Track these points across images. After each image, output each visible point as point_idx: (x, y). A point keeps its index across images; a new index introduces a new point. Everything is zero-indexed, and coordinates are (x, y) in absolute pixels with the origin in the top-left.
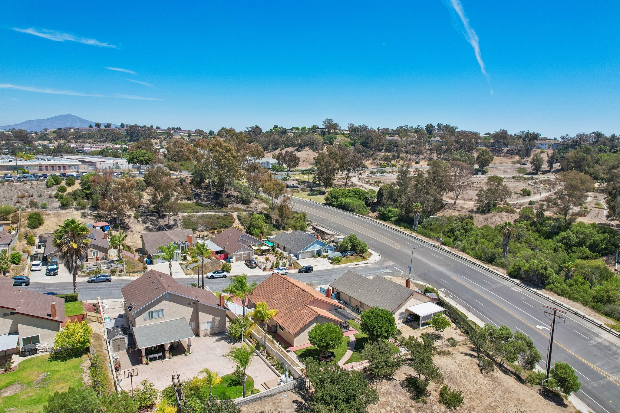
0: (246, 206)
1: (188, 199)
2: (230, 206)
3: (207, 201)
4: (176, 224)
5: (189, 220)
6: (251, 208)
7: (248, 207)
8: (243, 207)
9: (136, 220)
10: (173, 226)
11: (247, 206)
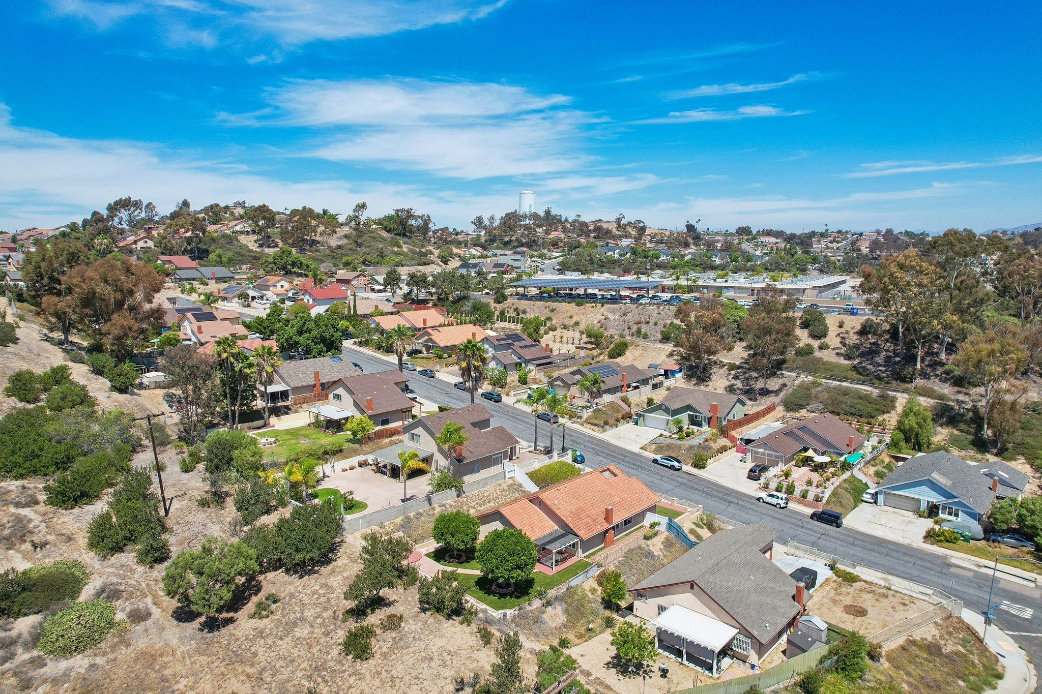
0: (957, 389)
1: (848, 357)
2: (919, 382)
3: (880, 365)
4: (777, 392)
5: (808, 389)
6: (967, 394)
7: (959, 392)
8: (946, 390)
9: (727, 372)
10: (772, 392)
11: (961, 389)
